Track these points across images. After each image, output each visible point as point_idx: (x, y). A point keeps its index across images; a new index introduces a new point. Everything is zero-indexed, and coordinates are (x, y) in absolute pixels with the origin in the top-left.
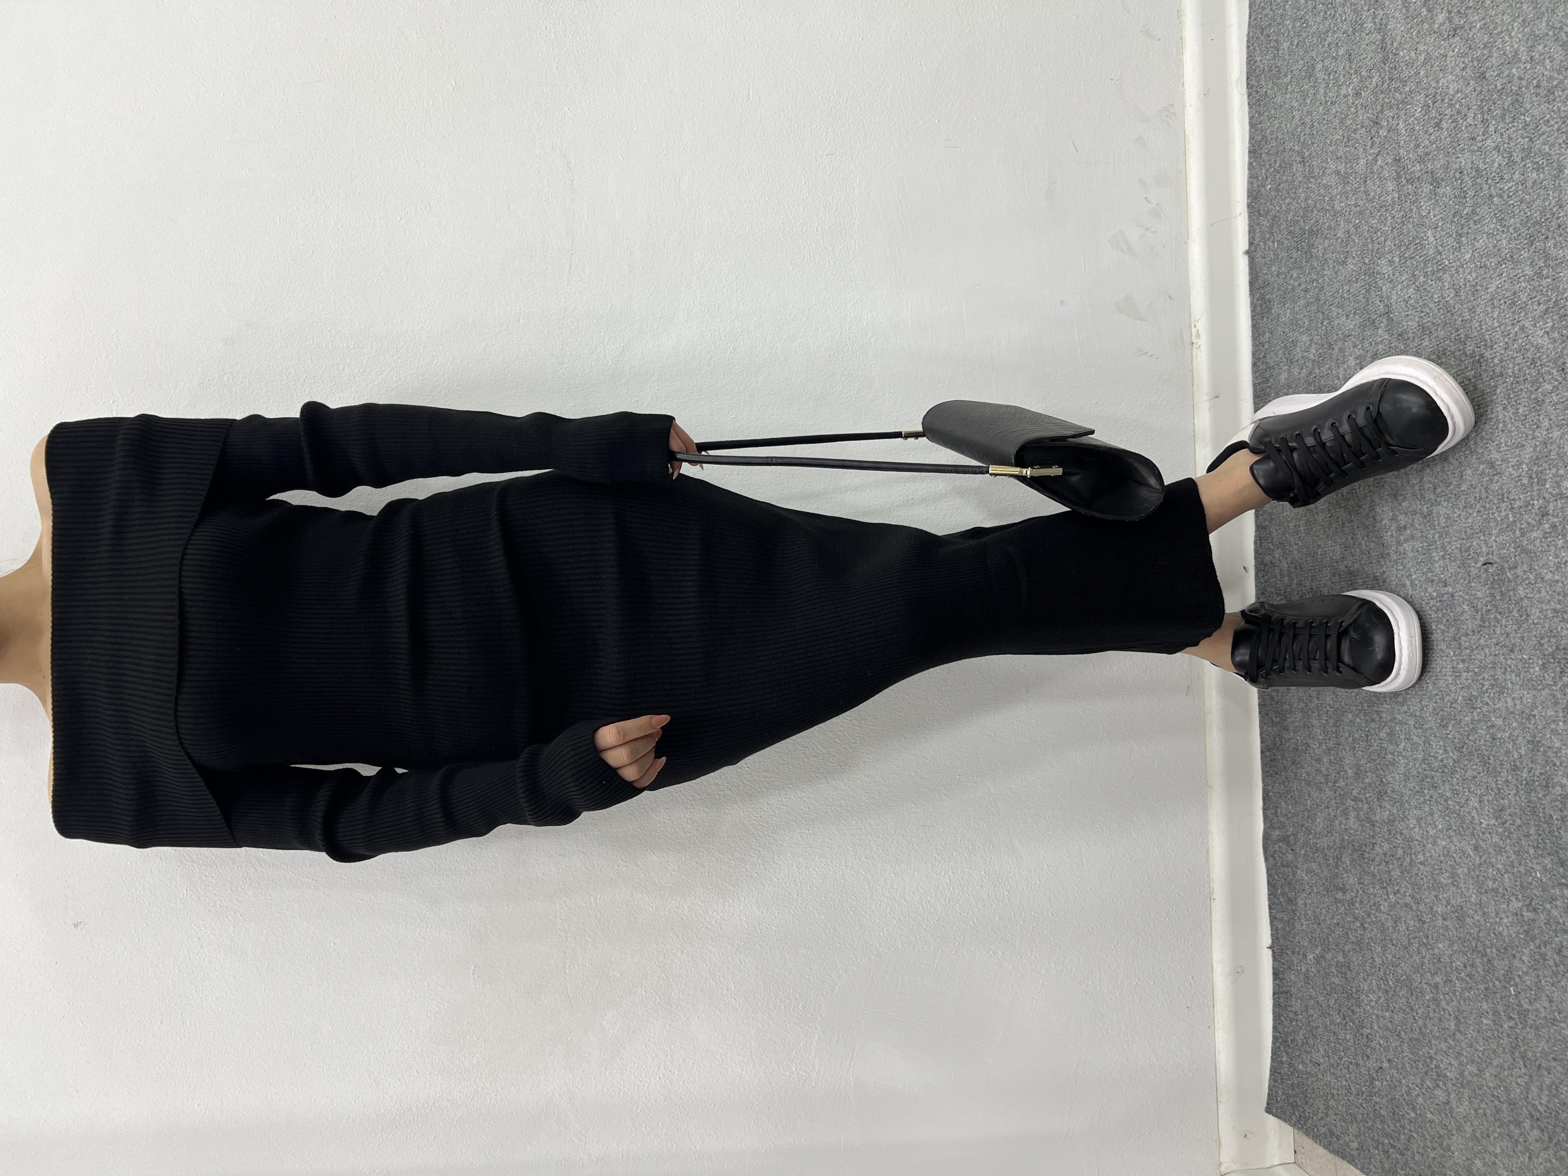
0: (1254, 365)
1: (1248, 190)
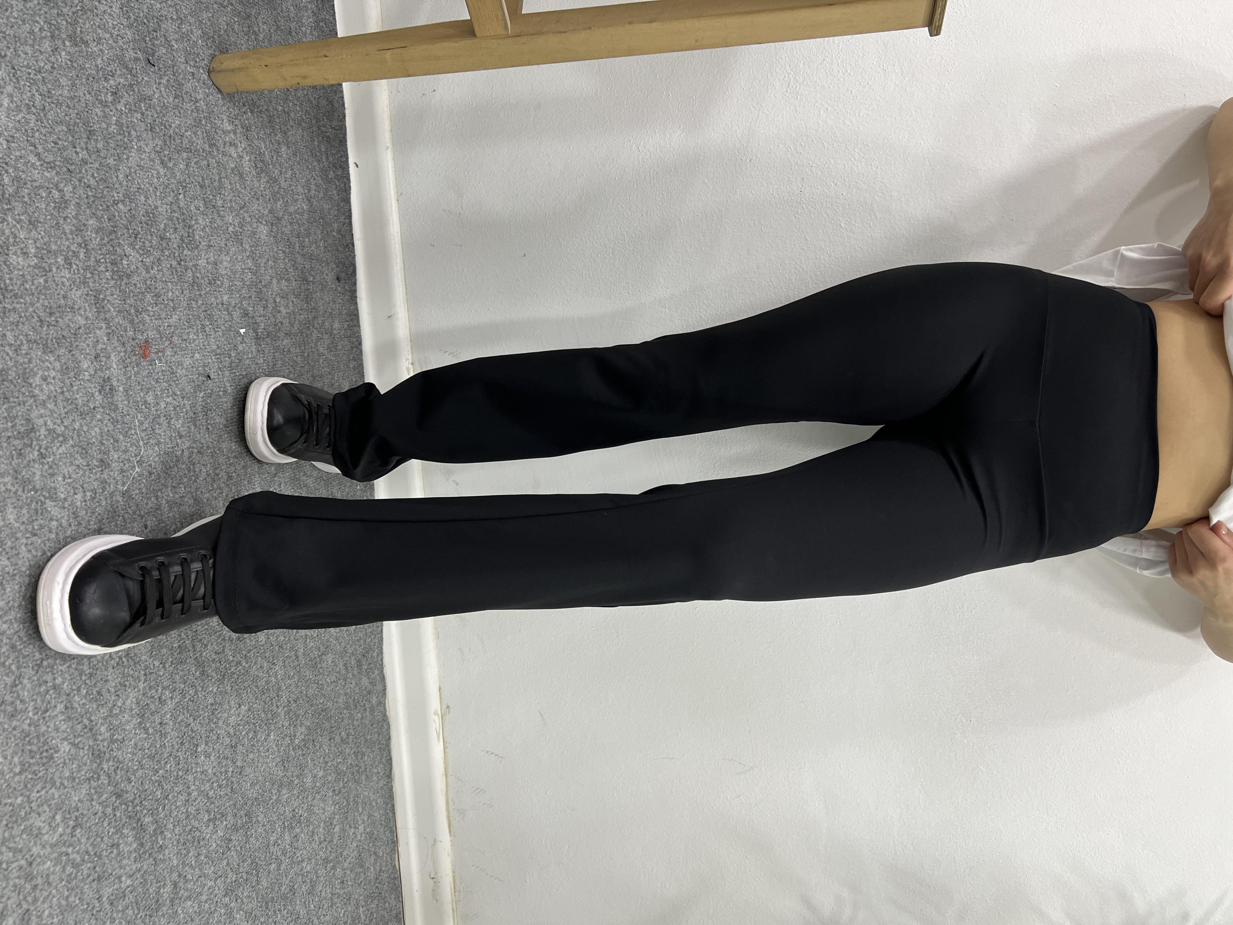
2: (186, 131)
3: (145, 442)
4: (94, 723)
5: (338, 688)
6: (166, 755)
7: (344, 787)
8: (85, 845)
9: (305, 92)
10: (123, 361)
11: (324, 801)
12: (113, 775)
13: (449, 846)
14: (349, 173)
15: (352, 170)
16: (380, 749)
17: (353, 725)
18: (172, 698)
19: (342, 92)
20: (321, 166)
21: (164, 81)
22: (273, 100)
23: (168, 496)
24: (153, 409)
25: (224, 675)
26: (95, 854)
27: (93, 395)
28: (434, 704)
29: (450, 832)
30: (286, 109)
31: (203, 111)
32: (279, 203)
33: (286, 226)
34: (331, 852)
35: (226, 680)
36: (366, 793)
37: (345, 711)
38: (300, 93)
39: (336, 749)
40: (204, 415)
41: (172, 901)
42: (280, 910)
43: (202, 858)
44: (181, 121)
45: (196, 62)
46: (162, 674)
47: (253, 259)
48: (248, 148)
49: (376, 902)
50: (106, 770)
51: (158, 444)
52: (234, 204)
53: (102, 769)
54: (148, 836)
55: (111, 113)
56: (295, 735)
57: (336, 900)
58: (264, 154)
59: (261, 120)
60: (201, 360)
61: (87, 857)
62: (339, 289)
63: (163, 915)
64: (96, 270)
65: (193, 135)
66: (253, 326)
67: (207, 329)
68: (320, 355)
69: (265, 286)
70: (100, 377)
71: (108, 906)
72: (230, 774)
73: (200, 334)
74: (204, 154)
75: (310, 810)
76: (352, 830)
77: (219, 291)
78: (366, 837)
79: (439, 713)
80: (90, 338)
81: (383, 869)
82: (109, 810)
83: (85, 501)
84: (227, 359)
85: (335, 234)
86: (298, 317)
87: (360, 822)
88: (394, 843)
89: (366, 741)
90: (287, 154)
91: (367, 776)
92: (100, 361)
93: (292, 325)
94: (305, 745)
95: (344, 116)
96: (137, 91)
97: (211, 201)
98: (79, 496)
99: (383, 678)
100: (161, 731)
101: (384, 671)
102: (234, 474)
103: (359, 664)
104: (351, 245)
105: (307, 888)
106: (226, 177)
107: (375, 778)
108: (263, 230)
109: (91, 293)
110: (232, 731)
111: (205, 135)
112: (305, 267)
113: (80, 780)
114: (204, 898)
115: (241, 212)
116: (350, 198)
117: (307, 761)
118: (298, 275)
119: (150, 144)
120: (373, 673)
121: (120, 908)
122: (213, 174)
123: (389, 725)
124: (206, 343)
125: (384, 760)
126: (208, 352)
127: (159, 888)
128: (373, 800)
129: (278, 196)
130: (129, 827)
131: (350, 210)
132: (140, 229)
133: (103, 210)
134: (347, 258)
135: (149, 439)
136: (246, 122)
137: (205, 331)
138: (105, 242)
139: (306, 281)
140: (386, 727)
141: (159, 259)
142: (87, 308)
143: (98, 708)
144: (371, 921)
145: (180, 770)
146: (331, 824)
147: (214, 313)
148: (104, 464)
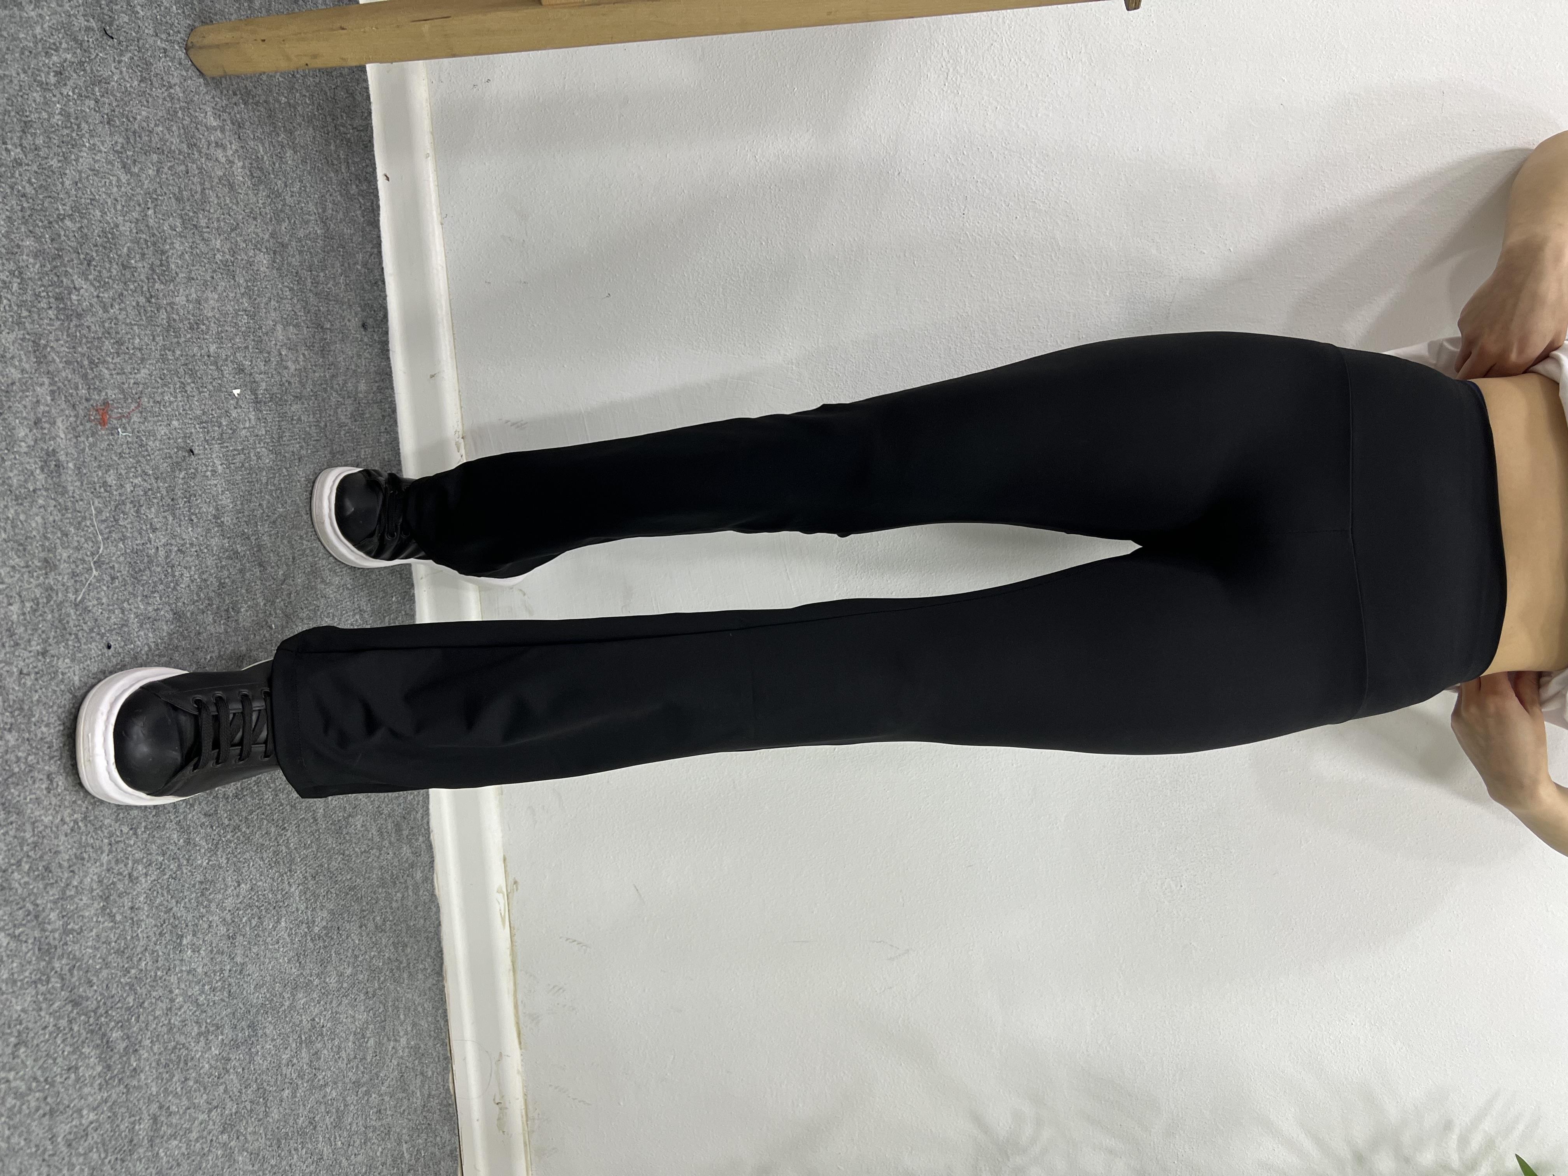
0: (394, 411)
1: (414, 602)
2: (156, 125)
3: (106, 536)
4: (40, 908)
5: (370, 860)
6: (139, 950)
7: (380, 989)
8: (31, 1068)
9: (317, 80)
10: (74, 429)
11: (353, 1007)
12: (68, 976)
13: (520, 1060)
14: (377, 188)
15: (381, 183)
16: (427, 938)
17: (391, 908)
18: (146, 875)
19: (366, 81)
20: (340, 177)
21: (126, 59)
22: (275, 90)
23: (138, 608)
24: (115, 493)
25: (218, 843)
26: (46, 1080)
27: (32, 473)
28: (497, 879)
29: (520, 1043)
30: (292, 101)
31: (179, 100)
32: (285, 225)
33: (293, 256)
34: (363, 1073)
35: (221, 850)
36: (410, 996)
37: (380, 890)
38: (310, 81)
39: (368, 939)
40: (185, 502)
41: (151, 1141)
42: (296, 1149)
43: (191, 1083)
44: (148, 112)
45: (169, 34)
46: (132, 842)
47: (250, 298)
48: (241, 151)
49: (424, 1136)
50: (58, 969)
51: (123, 539)
52: (222, 224)
53: (53, 969)
54: (117, 1056)
55: (54, 99)
56: (314, 921)
57: (371, 1135)
58: (263, 159)
59: (257, 113)
60: (181, 429)
61: (34, 1084)
62: (366, 340)
63: (139, 1159)
64: (35, 306)
65: (165, 131)
66: (252, 387)
67: (188, 388)
68: (341, 426)
69: (267, 334)
70: (42, 449)
71: (64, 1149)
72: (226, 974)
73: (179, 395)
74: (181, 157)
75: (335, 1019)
76: (392, 1043)
77: (204, 339)
78: (409, 1052)
79: (504, 890)
80: (27, 396)
81: (433, 1092)
82: (63, 1023)
83: (24, 614)
84: (217, 428)
85: (359, 267)
86: (311, 375)
87: (402, 1034)
88: (448, 1059)
89: (408, 927)
90: (293, 160)
91: (410, 974)
92: (42, 428)
93: (303, 386)
94: (326, 935)
95: (370, 113)
96: (89, 71)
97: (190, 219)
98: (15, 608)
99: (430, 847)
100: (132, 919)
101: (432, 837)
102: (227, 580)
103: (398, 828)
104: (380, 283)
105: (332, 1120)
106: (212, 188)
107: (420, 976)
108: (263, 260)
109: (27, 337)
110: (229, 918)
111: (182, 131)
112: (319, 310)
113: (23, 984)
114: (194, 1135)
115: (233, 235)
116: (379, 220)
117: (331, 955)
118: (311, 320)
119: (107, 142)
120: (417, 840)
121: (81, 1150)
122: (193, 184)
123: (438, 907)
124: (187, 407)
125: (432, 953)
126: (191, 419)
127: (134, 1123)
128: (419, 1004)
129: (282, 215)
130: (92, 1044)
131: (379, 237)
132: (94, 254)
133: (45, 227)
134: (376, 298)
135: (110, 532)
136: (238, 116)
137: (186, 392)
138: (45, 269)
139: (322, 328)
140: (434, 909)
141: (122, 294)
142: (23, 357)
143: (45, 888)
144: (417, 1160)
145: (158, 969)
146: (364, 1037)
147: (197, 368)
148: (49, 565)
